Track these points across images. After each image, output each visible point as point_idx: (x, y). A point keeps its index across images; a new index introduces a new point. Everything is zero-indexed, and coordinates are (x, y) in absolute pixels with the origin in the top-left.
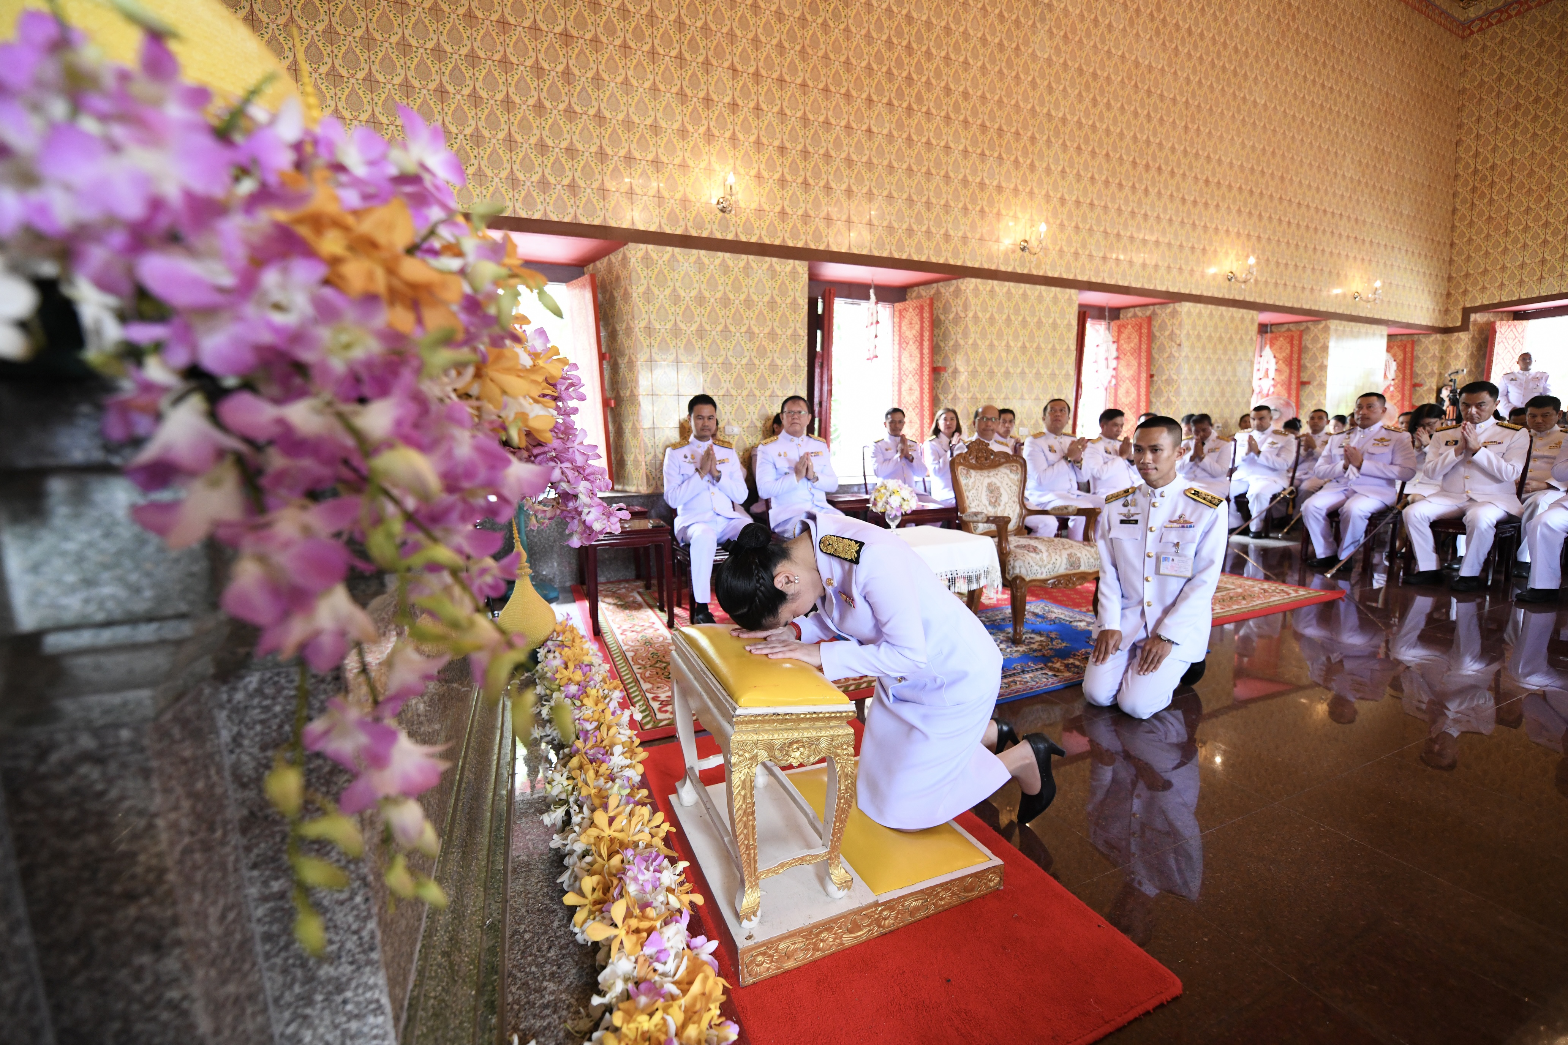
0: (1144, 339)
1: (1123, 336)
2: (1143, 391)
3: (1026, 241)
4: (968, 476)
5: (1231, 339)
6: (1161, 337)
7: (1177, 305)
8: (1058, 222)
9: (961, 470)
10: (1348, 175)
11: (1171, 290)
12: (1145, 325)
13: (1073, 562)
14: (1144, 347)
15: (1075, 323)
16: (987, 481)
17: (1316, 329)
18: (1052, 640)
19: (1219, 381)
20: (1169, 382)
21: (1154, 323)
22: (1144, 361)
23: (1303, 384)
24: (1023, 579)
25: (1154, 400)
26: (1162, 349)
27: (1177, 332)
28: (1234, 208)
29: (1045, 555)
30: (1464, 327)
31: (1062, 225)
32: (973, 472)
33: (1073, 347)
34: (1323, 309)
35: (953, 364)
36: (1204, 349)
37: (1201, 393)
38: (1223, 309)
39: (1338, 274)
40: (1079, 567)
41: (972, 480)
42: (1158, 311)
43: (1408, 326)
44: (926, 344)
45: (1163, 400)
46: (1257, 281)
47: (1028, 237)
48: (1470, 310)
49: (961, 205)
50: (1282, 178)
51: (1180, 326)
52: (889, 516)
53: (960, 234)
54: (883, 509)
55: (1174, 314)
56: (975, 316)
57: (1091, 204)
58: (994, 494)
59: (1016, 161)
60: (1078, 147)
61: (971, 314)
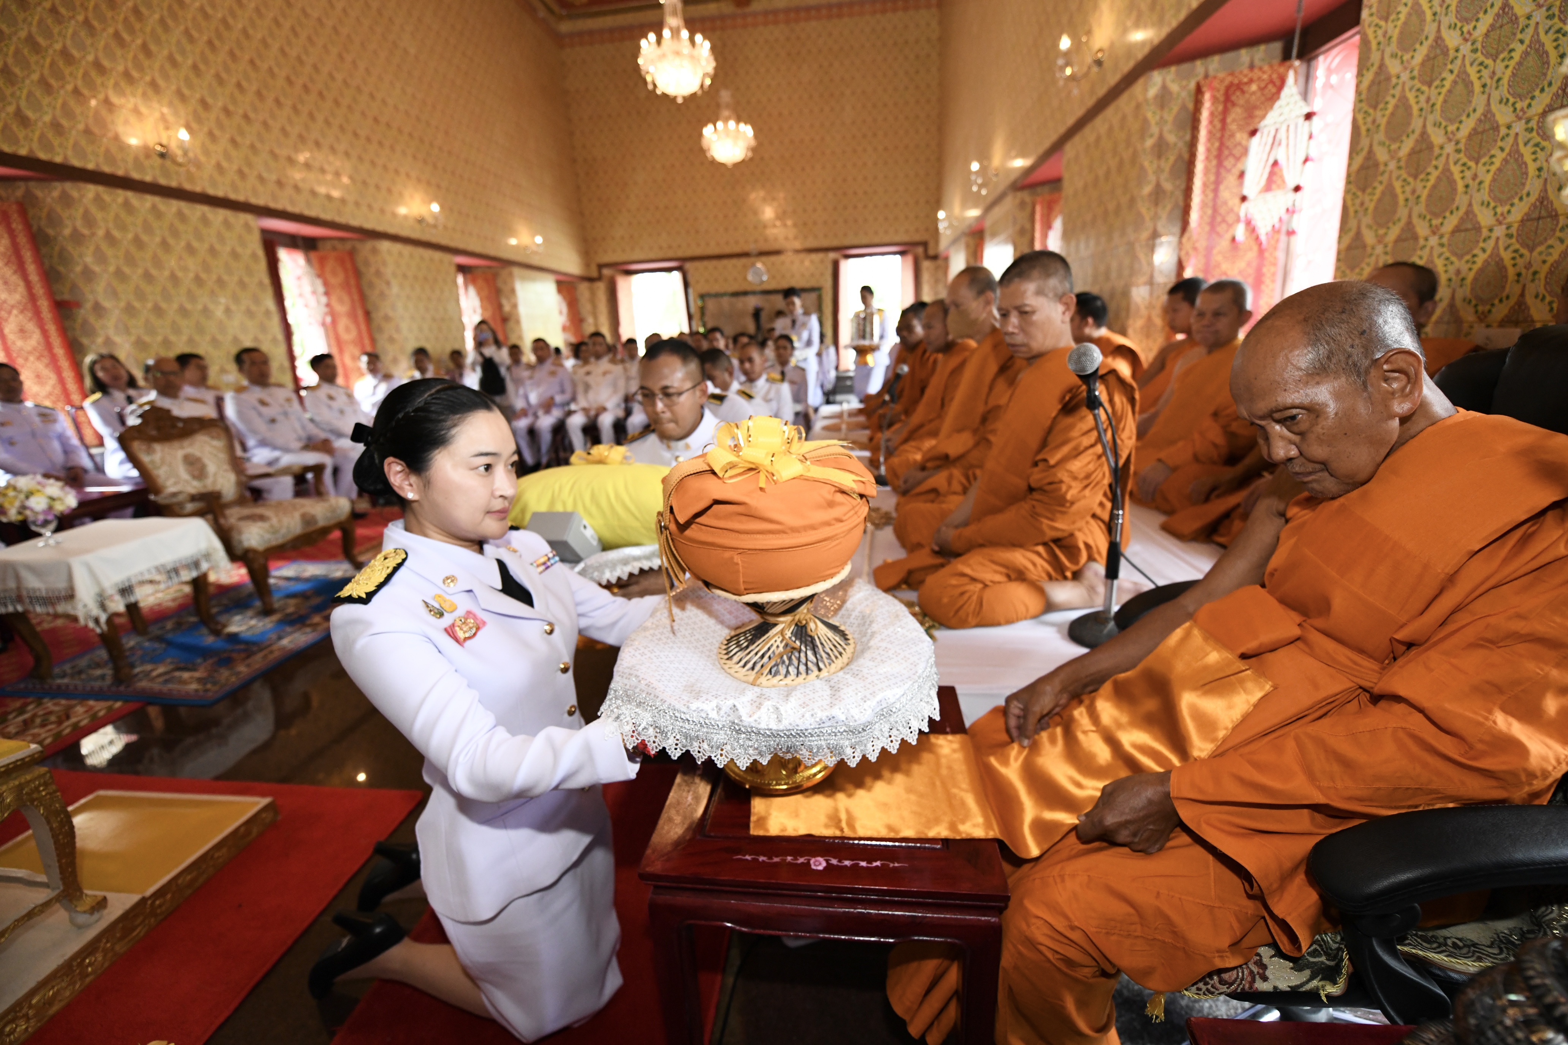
0: (351, 274)
1: (326, 270)
2: (363, 327)
3: (163, 146)
4: (150, 451)
5: (435, 279)
6: (369, 274)
7: (375, 242)
8: (205, 130)
9: (137, 446)
10: (501, 141)
11: (365, 226)
12: (348, 260)
13: (308, 520)
14: (352, 282)
15: (261, 253)
16: (180, 453)
18: (308, 598)
19: (434, 319)
20: (387, 318)
21: (357, 259)
22: (356, 296)
23: (505, 319)
24: (254, 550)
25: (376, 337)
26: (371, 285)
27: (383, 269)
28: (409, 153)
29: (274, 521)
30: (599, 278)
31: (211, 134)
32: (157, 447)
33: (267, 280)
34: (506, 256)
35: (90, 297)
36: (412, 288)
38: (422, 250)
39: (510, 228)
40: (316, 522)
41: (160, 455)
42: (358, 247)
43: (565, 274)
45: (385, 337)
46: (445, 227)
47: (164, 142)
48: (600, 267)
49: (35, 77)
50: (446, 133)
51: (384, 264)
52: (34, 523)
53: (47, 118)
54: (20, 518)
55: (375, 251)
56: (108, 236)
57: (246, 117)
58: (195, 466)
59: (117, 35)
60: (210, 43)
61: (101, 233)
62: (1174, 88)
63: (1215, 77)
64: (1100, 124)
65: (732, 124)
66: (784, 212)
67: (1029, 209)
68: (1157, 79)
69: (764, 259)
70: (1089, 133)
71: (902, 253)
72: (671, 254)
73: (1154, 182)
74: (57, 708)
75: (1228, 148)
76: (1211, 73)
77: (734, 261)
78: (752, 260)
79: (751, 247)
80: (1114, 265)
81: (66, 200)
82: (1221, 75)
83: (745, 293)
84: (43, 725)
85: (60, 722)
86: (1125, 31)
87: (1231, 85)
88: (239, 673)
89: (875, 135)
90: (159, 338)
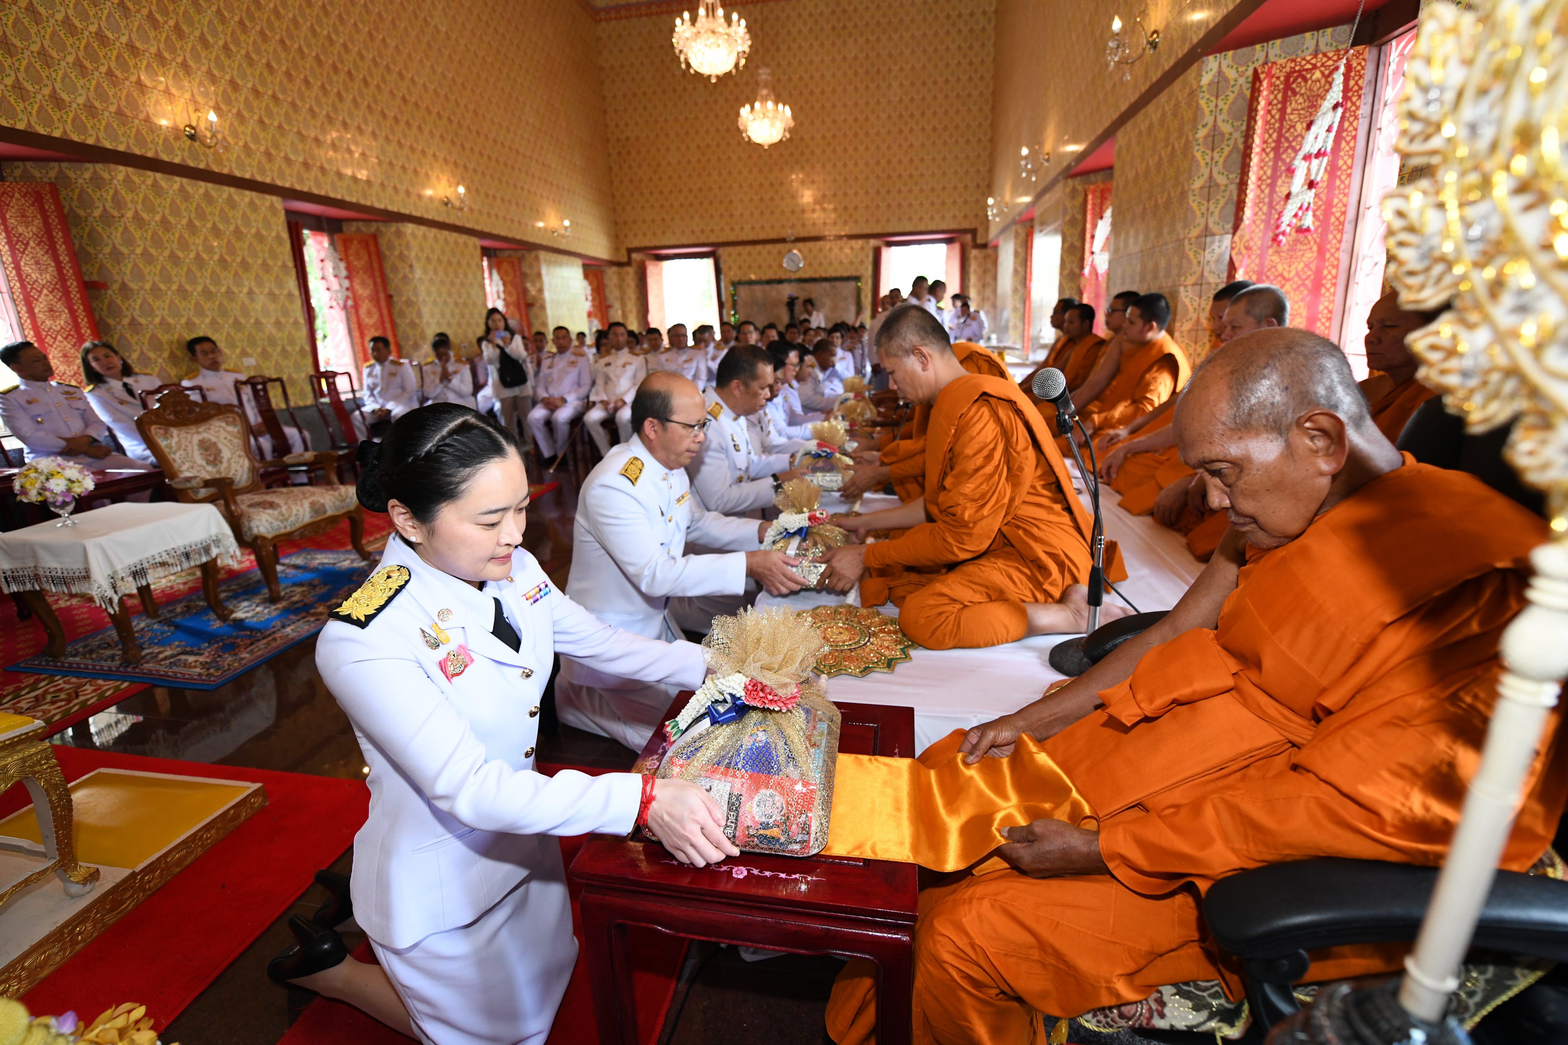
0: (374, 257)
1: (351, 251)
2: (386, 311)
3: (193, 128)
4: (167, 435)
5: (459, 263)
6: (391, 257)
7: (400, 225)
8: (234, 111)
9: (155, 431)
10: (531, 121)
11: (390, 208)
12: (372, 243)
13: (317, 509)
14: (376, 265)
15: (285, 235)
16: (196, 438)
17: (530, 257)
18: (314, 587)
19: (456, 304)
20: (409, 303)
21: (380, 241)
22: (379, 280)
23: (529, 306)
24: (264, 538)
25: (398, 321)
26: (395, 269)
27: (406, 253)
28: (437, 134)
29: (284, 509)
30: (628, 263)
31: (239, 115)
32: (174, 431)
33: (290, 264)
34: (531, 240)
35: (117, 278)
36: (436, 272)
37: (443, 315)
38: (446, 233)
39: (537, 211)
40: (325, 512)
41: (175, 440)
42: (383, 229)
43: (594, 259)
44: (62, 249)
45: (407, 321)
46: (471, 209)
47: (194, 124)
48: (630, 251)
49: (71, 59)
50: (475, 112)
51: (408, 247)
52: (54, 504)
53: (81, 100)
54: (40, 499)
55: (399, 234)
56: (137, 217)
57: (274, 97)
58: (211, 451)
59: (150, 16)
60: (241, 22)
61: (130, 214)
62: (1231, 74)
63: (1274, 63)
64: (1153, 111)
65: (770, 104)
66: (824, 196)
67: (1080, 199)
68: (1212, 63)
69: (800, 245)
70: (1141, 120)
71: (948, 241)
72: (703, 240)
73: (1206, 175)
74: (67, 686)
75: (1287, 139)
76: (1272, 58)
77: (769, 247)
78: (789, 245)
79: (789, 233)
80: (1163, 263)
81: (98, 182)
82: (1282, 61)
83: (780, 281)
84: (53, 703)
85: (69, 701)
86: (1181, 12)
87: (1293, 71)
88: (242, 659)
89: (923, 114)
90: (183, 321)
